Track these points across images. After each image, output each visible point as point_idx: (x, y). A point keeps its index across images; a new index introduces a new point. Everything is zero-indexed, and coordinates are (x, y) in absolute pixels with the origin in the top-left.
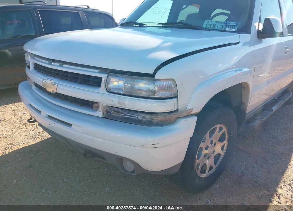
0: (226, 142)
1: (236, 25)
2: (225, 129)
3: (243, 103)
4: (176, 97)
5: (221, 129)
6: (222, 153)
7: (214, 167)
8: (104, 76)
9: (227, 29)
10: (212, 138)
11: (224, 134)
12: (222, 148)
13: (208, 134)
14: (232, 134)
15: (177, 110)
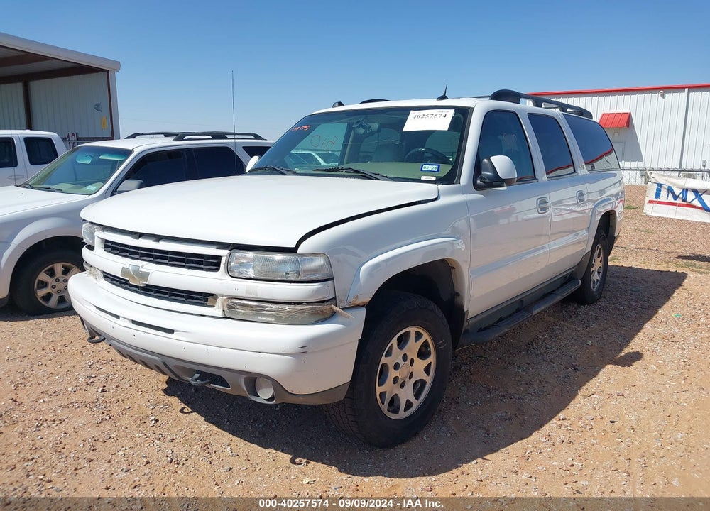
0: (432, 359)
1: (436, 170)
2: (426, 337)
3: (458, 294)
4: (332, 279)
5: (418, 336)
6: (429, 379)
7: (416, 404)
8: (224, 253)
9: (423, 178)
10: (405, 351)
11: (425, 344)
12: (427, 370)
13: (394, 341)
14: (441, 345)
15: (335, 298)
